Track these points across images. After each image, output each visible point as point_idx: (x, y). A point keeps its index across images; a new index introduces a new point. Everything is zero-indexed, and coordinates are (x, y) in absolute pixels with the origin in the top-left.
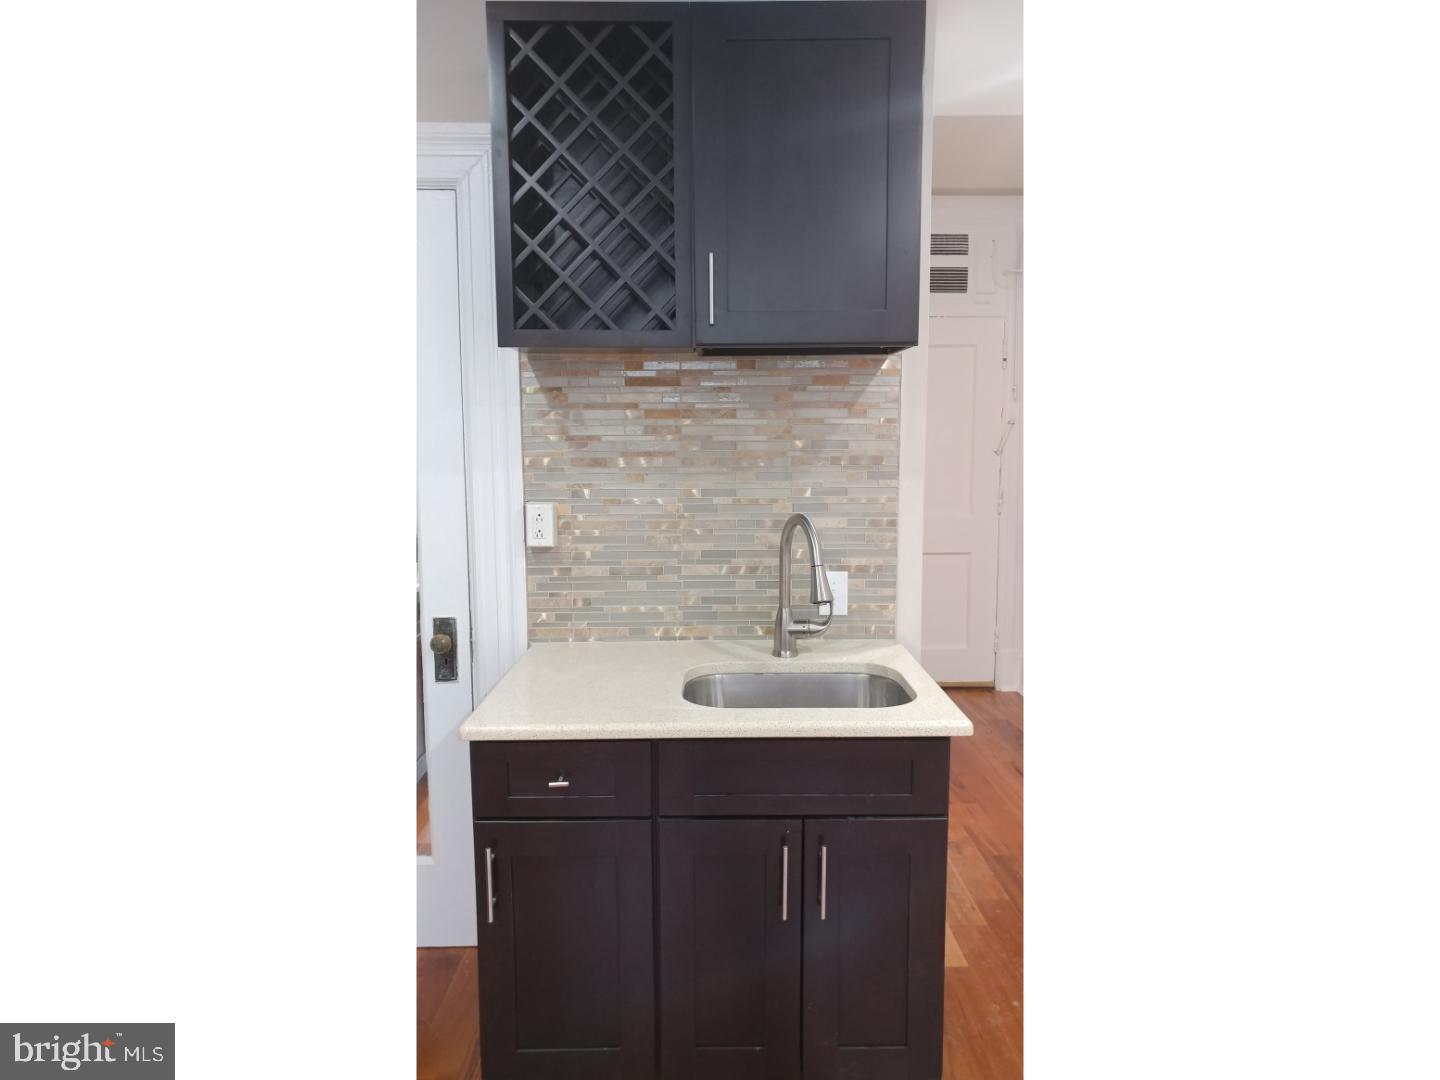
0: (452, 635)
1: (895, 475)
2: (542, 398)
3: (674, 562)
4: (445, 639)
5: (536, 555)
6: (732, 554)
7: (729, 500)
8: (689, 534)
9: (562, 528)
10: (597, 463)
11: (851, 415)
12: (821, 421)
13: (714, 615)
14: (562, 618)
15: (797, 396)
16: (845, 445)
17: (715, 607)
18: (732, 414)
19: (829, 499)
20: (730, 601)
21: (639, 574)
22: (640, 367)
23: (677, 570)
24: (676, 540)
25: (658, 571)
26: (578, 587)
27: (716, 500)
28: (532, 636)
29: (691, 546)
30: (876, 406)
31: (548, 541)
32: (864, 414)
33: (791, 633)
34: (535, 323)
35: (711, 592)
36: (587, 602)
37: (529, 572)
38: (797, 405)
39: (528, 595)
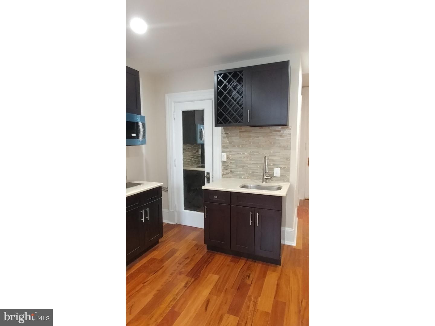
0: (209, 175)
1: (290, 149)
2: (225, 135)
3: (247, 165)
4: (208, 176)
5: (223, 162)
6: (258, 164)
7: (257, 153)
8: (251, 160)
9: (228, 157)
10: (234, 146)
11: (281, 138)
12: (275, 139)
13: (254, 175)
14: (227, 174)
15: (271, 134)
16: (280, 143)
17: (254, 174)
18: (258, 137)
19: (276, 154)
20: (257, 172)
21: (240, 167)
22: (242, 129)
23: (248, 166)
24: (247, 161)
25: (244, 166)
26: (230, 168)
27: (255, 153)
28: (222, 177)
29: (250, 162)
30: (286, 136)
31: (225, 160)
32: (284, 137)
33: (265, 179)
34: (221, 123)
35: (253, 171)
36: (231, 171)
37: (222, 165)
38: (271, 136)
39: (222, 169)
